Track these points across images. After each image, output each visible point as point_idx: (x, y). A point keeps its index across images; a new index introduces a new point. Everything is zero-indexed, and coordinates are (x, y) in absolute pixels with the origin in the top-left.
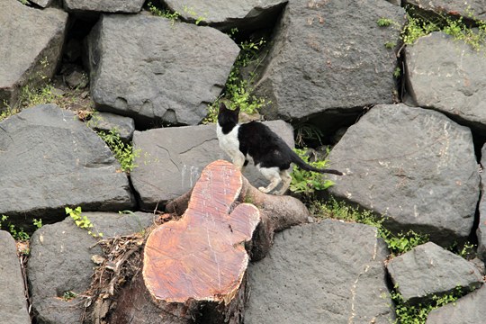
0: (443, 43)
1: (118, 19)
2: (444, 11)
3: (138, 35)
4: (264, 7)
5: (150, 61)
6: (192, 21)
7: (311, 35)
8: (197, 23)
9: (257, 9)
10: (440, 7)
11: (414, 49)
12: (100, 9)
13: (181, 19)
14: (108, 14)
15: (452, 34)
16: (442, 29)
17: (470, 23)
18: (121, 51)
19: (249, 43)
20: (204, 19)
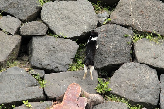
0: (146, 42)
1: (38, 37)
2: (146, 31)
3: (45, 43)
4: (86, 32)
5: (49, 51)
6: (62, 37)
7: (102, 41)
8: (64, 38)
9: (84, 33)
10: (144, 30)
11: (137, 44)
12: (32, 35)
13: (59, 37)
14: (35, 36)
15: (149, 39)
16: (145, 37)
17: (155, 35)
18: (39, 48)
19: (82, 44)
20: (67, 37)
